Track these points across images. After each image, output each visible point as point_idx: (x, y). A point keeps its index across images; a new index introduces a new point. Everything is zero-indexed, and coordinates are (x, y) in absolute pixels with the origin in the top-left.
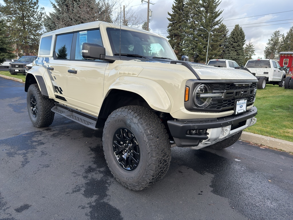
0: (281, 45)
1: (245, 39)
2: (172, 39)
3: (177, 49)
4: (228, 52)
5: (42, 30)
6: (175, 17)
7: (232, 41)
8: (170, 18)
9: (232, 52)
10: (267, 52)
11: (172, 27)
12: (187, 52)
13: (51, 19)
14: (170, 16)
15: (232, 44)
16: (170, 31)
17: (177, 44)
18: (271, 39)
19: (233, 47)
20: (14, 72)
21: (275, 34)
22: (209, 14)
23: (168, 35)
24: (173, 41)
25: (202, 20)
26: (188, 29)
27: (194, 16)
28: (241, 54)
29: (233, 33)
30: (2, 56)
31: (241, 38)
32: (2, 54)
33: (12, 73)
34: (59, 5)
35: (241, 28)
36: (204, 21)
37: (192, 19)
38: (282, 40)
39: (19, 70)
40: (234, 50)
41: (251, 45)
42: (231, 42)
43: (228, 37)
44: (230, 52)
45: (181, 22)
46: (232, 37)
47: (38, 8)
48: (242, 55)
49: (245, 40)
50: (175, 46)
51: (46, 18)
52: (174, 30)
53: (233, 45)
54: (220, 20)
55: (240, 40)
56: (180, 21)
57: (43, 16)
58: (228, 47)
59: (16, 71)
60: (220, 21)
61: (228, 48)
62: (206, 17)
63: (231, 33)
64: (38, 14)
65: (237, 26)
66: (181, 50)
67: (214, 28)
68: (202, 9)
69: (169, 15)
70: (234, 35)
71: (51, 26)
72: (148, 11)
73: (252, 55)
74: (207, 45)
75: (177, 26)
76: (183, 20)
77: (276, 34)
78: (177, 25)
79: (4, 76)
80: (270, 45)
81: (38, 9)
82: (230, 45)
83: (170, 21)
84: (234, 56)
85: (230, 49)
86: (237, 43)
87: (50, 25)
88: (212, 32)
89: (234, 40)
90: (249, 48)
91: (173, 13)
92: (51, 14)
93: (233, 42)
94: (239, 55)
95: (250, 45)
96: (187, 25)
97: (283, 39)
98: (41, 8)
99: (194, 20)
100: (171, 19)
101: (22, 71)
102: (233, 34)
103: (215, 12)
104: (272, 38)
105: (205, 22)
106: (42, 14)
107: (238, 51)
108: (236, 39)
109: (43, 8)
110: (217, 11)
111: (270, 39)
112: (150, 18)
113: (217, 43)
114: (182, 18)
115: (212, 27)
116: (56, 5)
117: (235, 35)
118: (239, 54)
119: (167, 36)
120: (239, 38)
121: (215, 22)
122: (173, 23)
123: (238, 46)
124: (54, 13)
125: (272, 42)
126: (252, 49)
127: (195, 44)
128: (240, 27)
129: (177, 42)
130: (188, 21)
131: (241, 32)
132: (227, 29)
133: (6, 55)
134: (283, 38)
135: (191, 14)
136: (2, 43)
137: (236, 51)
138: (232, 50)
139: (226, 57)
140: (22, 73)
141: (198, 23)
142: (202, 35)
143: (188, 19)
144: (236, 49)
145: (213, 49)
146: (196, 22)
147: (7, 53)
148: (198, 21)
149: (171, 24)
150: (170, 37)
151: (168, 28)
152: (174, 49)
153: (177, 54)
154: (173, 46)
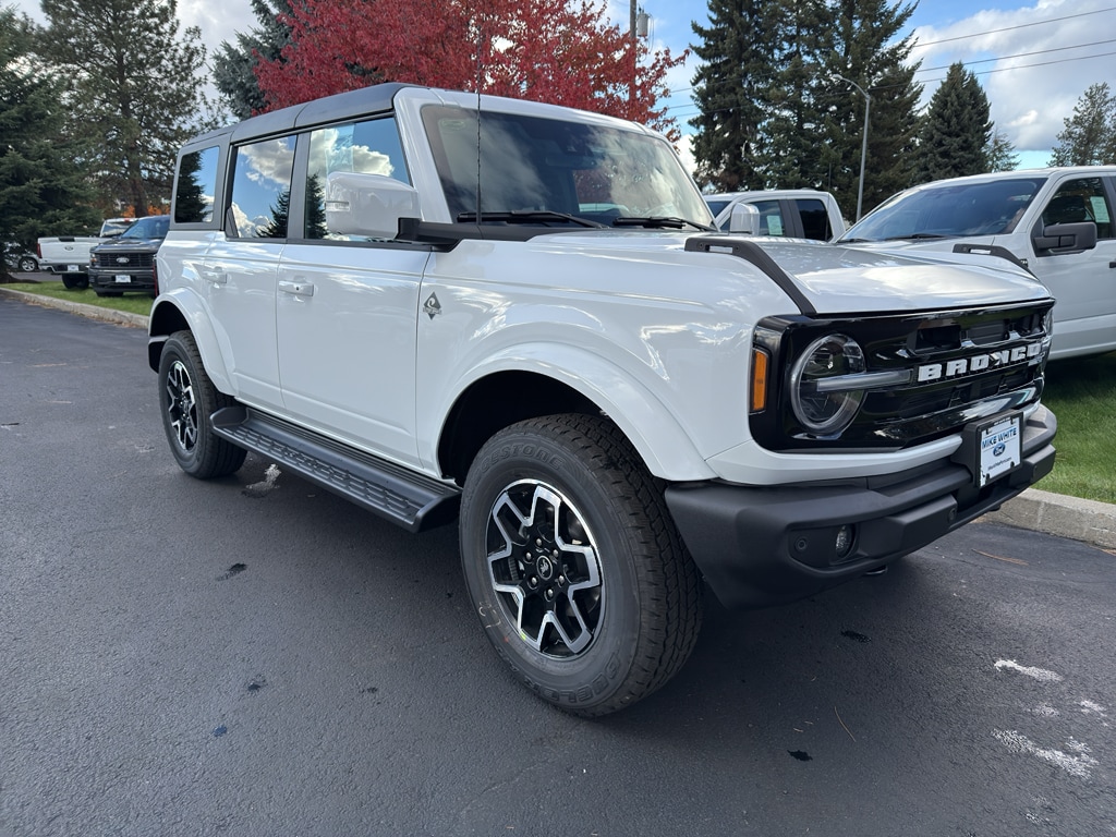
1: (990, 120)
2: (713, 129)
3: (733, 169)
4: (923, 173)
6: (723, 41)
7: (938, 130)
8: (703, 46)
11: (709, 80)
12: (779, 179)
13: (246, 61)
14: (703, 39)
15: (941, 141)
16: (703, 96)
17: (732, 147)
18: (1076, 117)
19: (945, 154)
20: (112, 287)
21: (1091, 97)
22: (857, 24)
23: (698, 113)
24: (717, 136)
25: (832, 47)
26: (779, 88)
27: (798, 32)
29: (942, 98)
30: (51, 222)
31: (975, 118)
32: (51, 213)
33: (102, 290)
35: (972, 76)
36: (840, 49)
37: (791, 45)
39: (133, 278)
40: (946, 167)
41: (1001, 143)
42: (938, 136)
43: (920, 114)
44: (934, 172)
45: (746, 61)
46: (940, 115)
47: (174, 31)
49: (990, 125)
50: (727, 157)
51: (227, 57)
52: (718, 91)
53: (943, 145)
54: (902, 43)
55: (971, 123)
56: (744, 55)
58: (924, 155)
59: (119, 279)
60: (904, 50)
62: (847, 35)
63: (935, 98)
65: (957, 69)
68: (829, 3)
69: (696, 32)
70: (946, 105)
72: (633, 16)
74: (860, 147)
75: (734, 75)
76: (752, 50)
77: (1095, 97)
78: (731, 74)
80: (1070, 141)
81: (175, 36)
82: (929, 145)
83: (703, 57)
85: (930, 161)
86: (958, 136)
87: (248, 85)
89: (949, 126)
90: (995, 155)
91: (714, 27)
92: (244, 41)
93: (944, 134)
95: (997, 143)
96: (771, 69)
98: (188, 32)
99: (798, 49)
100: (704, 50)
101: (142, 280)
102: (942, 100)
103: (882, 14)
104: (1079, 115)
105: (842, 54)
108: (955, 119)
110: (891, 8)
111: (1072, 120)
114: (751, 44)
115: (874, 73)
117: (952, 105)
119: (691, 118)
120: (965, 116)
121: (883, 54)
122: (713, 66)
123: (962, 149)
124: (257, 37)
125: (1079, 130)
126: (1006, 161)
127: (807, 146)
128: (968, 73)
129: (732, 141)
130: (773, 55)
131: (972, 94)
132: (914, 81)
133: (67, 218)
135: (787, 24)
136: (48, 168)
137: (955, 167)
138: (938, 165)
140: (143, 287)
141: (816, 59)
142: (834, 108)
143: (774, 47)
144: (958, 160)
145: (878, 164)
146: (808, 59)
147: (71, 211)
148: (814, 55)
149: (708, 68)
150: (706, 120)
151: (695, 88)
152: (720, 168)
153: (733, 186)
154: (720, 156)
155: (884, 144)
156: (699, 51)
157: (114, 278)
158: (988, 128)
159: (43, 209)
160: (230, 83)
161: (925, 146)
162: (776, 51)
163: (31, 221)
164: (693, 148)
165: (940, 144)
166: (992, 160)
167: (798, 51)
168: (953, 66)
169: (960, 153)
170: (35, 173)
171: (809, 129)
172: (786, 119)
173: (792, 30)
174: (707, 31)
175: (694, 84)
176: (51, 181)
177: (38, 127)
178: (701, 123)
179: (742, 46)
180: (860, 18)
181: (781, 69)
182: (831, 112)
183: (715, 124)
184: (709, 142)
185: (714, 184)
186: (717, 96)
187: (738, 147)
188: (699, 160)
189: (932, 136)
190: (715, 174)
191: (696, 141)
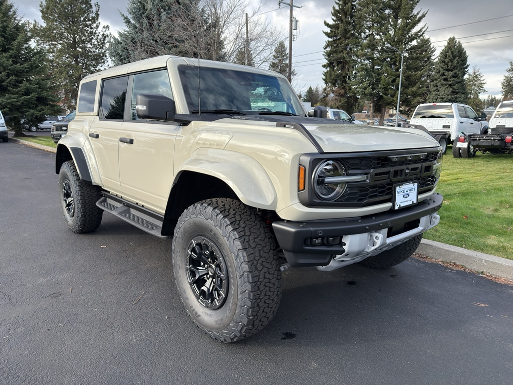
1: (468, 63)
2: (333, 69)
3: (342, 87)
4: (435, 88)
5: (106, 64)
6: (338, 29)
7: (442, 68)
8: (329, 32)
9: (444, 88)
10: (507, 86)
11: (331, 47)
12: (362, 91)
13: (121, 43)
14: (329, 28)
16: (328, 55)
17: (341, 77)
19: (445, 80)
22: (400, 21)
23: (326, 62)
24: (335, 72)
25: (388, 32)
26: (362, 50)
27: (373, 25)
28: (461, 90)
29: (445, 54)
30: (40, 111)
31: (461, 62)
32: (40, 107)
34: (134, 18)
35: (459, 42)
36: (392, 33)
37: (370, 31)
40: (446, 85)
41: (477, 73)
42: (442, 71)
43: (435, 61)
44: (440, 88)
45: (349, 38)
46: (443, 62)
47: (98, 27)
48: (463, 93)
49: (468, 66)
50: (339, 82)
51: (114, 42)
52: (335, 52)
53: (445, 75)
54: (421, 29)
55: (458, 65)
56: (347, 35)
57: (107, 40)
58: (436, 79)
60: (422, 33)
61: (435, 82)
62: (395, 26)
63: (441, 53)
64: (99, 37)
65: (452, 40)
66: (350, 89)
67: (410, 45)
68: (387, 12)
69: (326, 25)
70: (446, 57)
72: (291, 21)
73: (479, 93)
74: (399, 77)
76: (351, 33)
78: (341, 44)
79: (43, 146)
80: (512, 73)
81: (98, 29)
82: (438, 75)
83: (329, 37)
84: (448, 95)
85: (439, 82)
86: (452, 71)
87: (121, 54)
88: (406, 54)
89: (448, 66)
90: (474, 79)
91: (334, 23)
92: (120, 34)
93: (445, 70)
94: (457, 93)
95: (475, 74)
96: (359, 43)
98: (104, 27)
99: (373, 32)
100: (329, 33)
102: (444, 54)
103: (412, 16)
105: (393, 35)
106: (105, 37)
107: (454, 87)
108: (450, 63)
109: (107, 27)
110: (416, 14)
112: (294, 32)
113: (416, 73)
114: (350, 31)
115: (407, 44)
116: (130, 19)
117: (449, 56)
118: (457, 91)
119: (323, 64)
120: (455, 61)
121: (412, 35)
122: (334, 40)
123: (453, 77)
124: (126, 33)
126: (479, 82)
128: (457, 42)
129: (342, 74)
130: (361, 35)
131: (459, 51)
132: (432, 46)
133: (46, 109)
135: (367, 21)
136: (39, 88)
137: (450, 85)
138: (442, 85)
141: (381, 37)
142: (389, 59)
143: (362, 32)
144: (451, 82)
145: (409, 84)
146: (377, 37)
147: (48, 106)
148: (380, 35)
149: (331, 42)
150: (330, 65)
151: (325, 50)
152: (336, 86)
153: (342, 95)
154: (336, 81)
155: (412, 75)
156: (327, 34)
157: (61, 136)
158: (467, 67)
159: (37, 106)
160: (113, 53)
161: (436, 76)
162: (363, 34)
163: (32, 111)
164: (324, 78)
165: (443, 74)
166: (473, 81)
167: (372, 34)
168: (450, 38)
169: (453, 79)
170: (34, 91)
171: (378, 69)
172: (366, 65)
173: (369, 24)
174: (331, 25)
175: (325, 49)
176: (40, 94)
177: (36, 71)
178: (328, 67)
179: (346, 31)
180: (401, 18)
181: (365, 42)
182: (387, 61)
183: (334, 67)
184: (331, 75)
185: (333, 93)
186: (334, 54)
187: (345, 77)
188: (326, 83)
189: (440, 71)
190: (334, 89)
191: (325, 74)
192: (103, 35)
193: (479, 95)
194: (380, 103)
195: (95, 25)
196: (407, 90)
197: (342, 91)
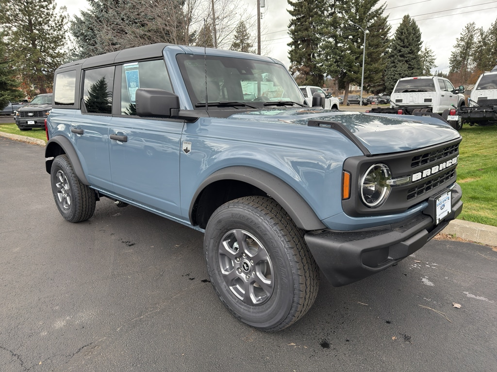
0: (479, 47)
1: (421, 40)
2: (298, 47)
3: (307, 65)
4: (393, 64)
5: (66, 47)
6: (302, 7)
7: (399, 45)
8: (293, 10)
9: (401, 64)
10: (453, 61)
11: (296, 25)
12: (327, 69)
13: (84, 23)
14: (292, 7)
15: (400, 50)
16: (293, 33)
17: (306, 55)
19: (402, 56)
20: (26, 126)
21: (468, 29)
23: (291, 40)
24: (300, 50)
25: (350, 9)
26: (327, 28)
27: (335, 3)
28: (416, 66)
29: (401, 31)
31: (415, 39)
33: (22, 128)
35: (413, 20)
36: (353, 10)
37: (332, 9)
38: (480, 37)
39: (35, 122)
40: (403, 61)
41: (428, 50)
42: (399, 47)
43: (391, 38)
44: (397, 64)
45: (312, 17)
46: (400, 39)
47: (55, 8)
48: (418, 69)
49: (422, 42)
50: (304, 60)
51: (76, 22)
52: (300, 30)
53: (401, 52)
54: (381, 7)
55: (413, 41)
56: (311, 14)
57: (65, 21)
58: (393, 56)
59: (29, 123)
60: (381, 10)
61: (393, 59)
63: (397, 31)
64: (56, 19)
65: (406, 18)
66: (316, 67)
67: (371, 23)
69: (290, 4)
70: (402, 33)
71: (86, 36)
73: (430, 68)
74: (362, 53)
75: (307, 23)
76: (315, 12)
77: (470, 28)
79: (8, 134)
80: (459, 48)
81: (55, 10)
82: (395, 52)
83: (293, 15)
84: (405, 71)
85: (396, 59)
86: (408, 47)
87: (85, 34)
88: (367, 31)
89: (404, 43)
90: (426, 55)
92: (84, 14)
93: (401, 47)
94: (413, 69)
95: (426, 50)
96: (322, 21)
97: (482, 36)
98: (61, 8)
100: (293, 12)
101: (40, 123)
102: (400, 32)
104: (462, 36)
107: (410, 63)
108: (406, 40)
109: (65, 8)
111: (459, 39)
114: (314, 9)
115: (368, 21)
117: (405, 33)
118: (413, 66)
119: (288, 43)
120: (410, 38)
121: (372, 13)
122: (297, 19)
123: (409, 53)
124: (89, 12)
125: (463, 43)
127: (339, 54)
128: (411, 19)
129: (307, 52)
130: (324, 14)
131: (413, 29)
132: (388, 23)
133: (7, 95)
134: (482, 34)
137: (406, 61)
138: (399, 61)
139: (390, 73)
140: (40, 126)
141: (343, 15)
142: (351, 37)
143: (325, 10)
144: (407, 58)
145: (371, 61)
146: (340, 15)
147: (9, 91)
148: (342, 13)
150: (295, 43)
151: (289, 29)
152: (301, 65)
153: (308, 73)
154: (301, 59)
155: (373, 52)
156: (290, 12)
157: (27, 122)
158: (421, 44)
160: (77, 33)
161: (393, 52)
162: (325, 12)
164: (289, 56)
166: (424, 57)
167: (335, 12)
168: (405, 16)
169: (409, 55)
171: (341, 47)
172: (329, 42)
173: (332, 2)
174: (295, 3)
175: (289, 27)
178: (293, 45)
179: (310, 10)
181: (328, 20)
182: (350, 39)
183: (299, 44)
184: (296, 53)
185: (299, 71)
186: (299, 32)
187: (309, 55)
188: (292, 61)
189: (396, 48)
190: (299, 67)
191: (291, 53)
192: (61, 16)
193: (430, 70)
194: (344, 80)
195: (51, 6)
196: (369, 66)
197: (308, 69)
